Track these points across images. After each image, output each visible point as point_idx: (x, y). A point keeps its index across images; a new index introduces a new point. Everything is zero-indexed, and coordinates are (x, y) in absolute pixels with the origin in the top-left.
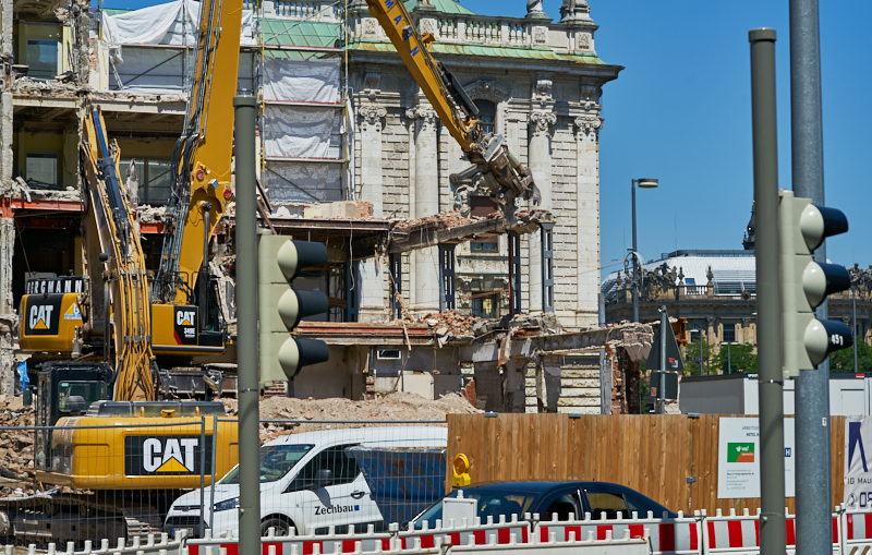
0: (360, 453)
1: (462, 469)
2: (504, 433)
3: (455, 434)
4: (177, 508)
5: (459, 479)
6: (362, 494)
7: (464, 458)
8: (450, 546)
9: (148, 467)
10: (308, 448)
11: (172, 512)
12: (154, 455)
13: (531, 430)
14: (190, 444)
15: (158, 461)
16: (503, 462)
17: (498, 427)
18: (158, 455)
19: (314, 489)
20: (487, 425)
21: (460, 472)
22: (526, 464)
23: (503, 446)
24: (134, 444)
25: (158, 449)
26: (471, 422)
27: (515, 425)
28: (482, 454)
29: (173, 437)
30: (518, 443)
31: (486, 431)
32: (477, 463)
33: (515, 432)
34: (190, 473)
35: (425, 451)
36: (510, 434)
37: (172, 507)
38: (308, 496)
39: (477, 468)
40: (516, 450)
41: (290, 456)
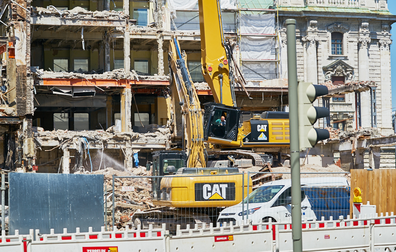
0: (306, 188)
1: (358, 194)
2: (376, 178)
3: (354, 178)
4: (222, 215)
5: (356, 199)
6: (306, 207)
7: (359, 189)
8: (374, 224)
9: (205, 197)
10: (281, 187)
11: (220, 217)
12: (208, 192)
13: (387, 176)
14: (224, 187)
15: (209, 194)
16: (375, 191)
17: (373, 175)
18: (210, 192)
19: (285, 206)
20: (368, 174)
21: (357, 196)
22: (385, 192)
23: (375, 184)
24: (199, 187)
25: (209, 189)
26: (361, 173)
27: (381, 174)
28: (366, 187)
29: (217, 183)
30: (382, 183)
31: (368, 177)
32: (364, 191)
33: (381, 178)
34: (224, 200)
35: (337, 187)
36: (378, 178)
37: (220, 215)
38: (282, 208)
39: (364, 194)
40: (381, 186)
41: (273, 191)
